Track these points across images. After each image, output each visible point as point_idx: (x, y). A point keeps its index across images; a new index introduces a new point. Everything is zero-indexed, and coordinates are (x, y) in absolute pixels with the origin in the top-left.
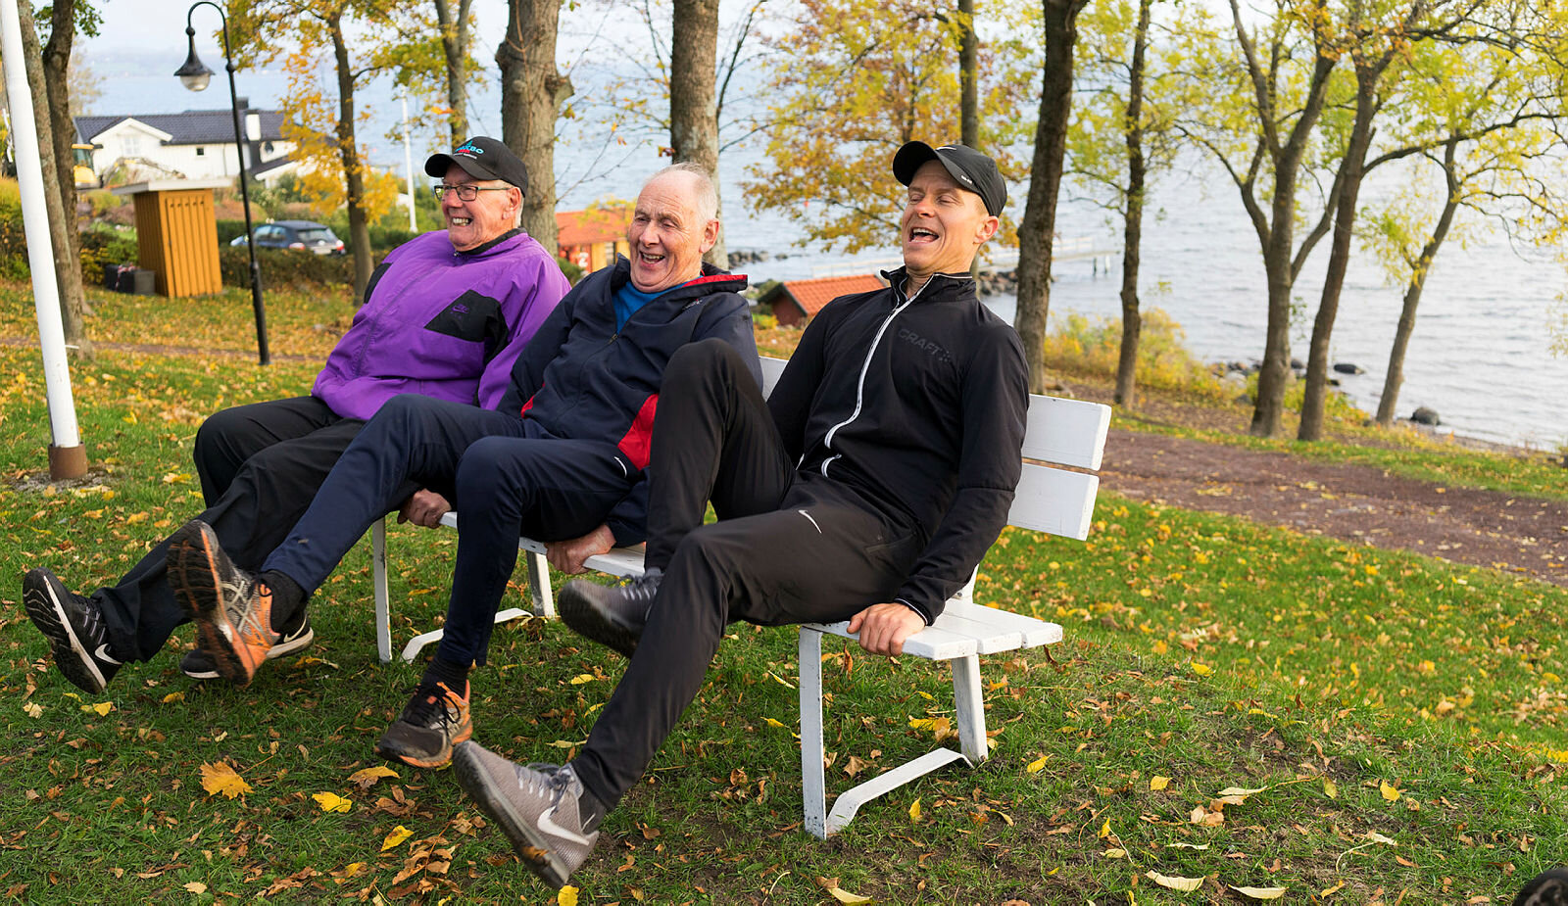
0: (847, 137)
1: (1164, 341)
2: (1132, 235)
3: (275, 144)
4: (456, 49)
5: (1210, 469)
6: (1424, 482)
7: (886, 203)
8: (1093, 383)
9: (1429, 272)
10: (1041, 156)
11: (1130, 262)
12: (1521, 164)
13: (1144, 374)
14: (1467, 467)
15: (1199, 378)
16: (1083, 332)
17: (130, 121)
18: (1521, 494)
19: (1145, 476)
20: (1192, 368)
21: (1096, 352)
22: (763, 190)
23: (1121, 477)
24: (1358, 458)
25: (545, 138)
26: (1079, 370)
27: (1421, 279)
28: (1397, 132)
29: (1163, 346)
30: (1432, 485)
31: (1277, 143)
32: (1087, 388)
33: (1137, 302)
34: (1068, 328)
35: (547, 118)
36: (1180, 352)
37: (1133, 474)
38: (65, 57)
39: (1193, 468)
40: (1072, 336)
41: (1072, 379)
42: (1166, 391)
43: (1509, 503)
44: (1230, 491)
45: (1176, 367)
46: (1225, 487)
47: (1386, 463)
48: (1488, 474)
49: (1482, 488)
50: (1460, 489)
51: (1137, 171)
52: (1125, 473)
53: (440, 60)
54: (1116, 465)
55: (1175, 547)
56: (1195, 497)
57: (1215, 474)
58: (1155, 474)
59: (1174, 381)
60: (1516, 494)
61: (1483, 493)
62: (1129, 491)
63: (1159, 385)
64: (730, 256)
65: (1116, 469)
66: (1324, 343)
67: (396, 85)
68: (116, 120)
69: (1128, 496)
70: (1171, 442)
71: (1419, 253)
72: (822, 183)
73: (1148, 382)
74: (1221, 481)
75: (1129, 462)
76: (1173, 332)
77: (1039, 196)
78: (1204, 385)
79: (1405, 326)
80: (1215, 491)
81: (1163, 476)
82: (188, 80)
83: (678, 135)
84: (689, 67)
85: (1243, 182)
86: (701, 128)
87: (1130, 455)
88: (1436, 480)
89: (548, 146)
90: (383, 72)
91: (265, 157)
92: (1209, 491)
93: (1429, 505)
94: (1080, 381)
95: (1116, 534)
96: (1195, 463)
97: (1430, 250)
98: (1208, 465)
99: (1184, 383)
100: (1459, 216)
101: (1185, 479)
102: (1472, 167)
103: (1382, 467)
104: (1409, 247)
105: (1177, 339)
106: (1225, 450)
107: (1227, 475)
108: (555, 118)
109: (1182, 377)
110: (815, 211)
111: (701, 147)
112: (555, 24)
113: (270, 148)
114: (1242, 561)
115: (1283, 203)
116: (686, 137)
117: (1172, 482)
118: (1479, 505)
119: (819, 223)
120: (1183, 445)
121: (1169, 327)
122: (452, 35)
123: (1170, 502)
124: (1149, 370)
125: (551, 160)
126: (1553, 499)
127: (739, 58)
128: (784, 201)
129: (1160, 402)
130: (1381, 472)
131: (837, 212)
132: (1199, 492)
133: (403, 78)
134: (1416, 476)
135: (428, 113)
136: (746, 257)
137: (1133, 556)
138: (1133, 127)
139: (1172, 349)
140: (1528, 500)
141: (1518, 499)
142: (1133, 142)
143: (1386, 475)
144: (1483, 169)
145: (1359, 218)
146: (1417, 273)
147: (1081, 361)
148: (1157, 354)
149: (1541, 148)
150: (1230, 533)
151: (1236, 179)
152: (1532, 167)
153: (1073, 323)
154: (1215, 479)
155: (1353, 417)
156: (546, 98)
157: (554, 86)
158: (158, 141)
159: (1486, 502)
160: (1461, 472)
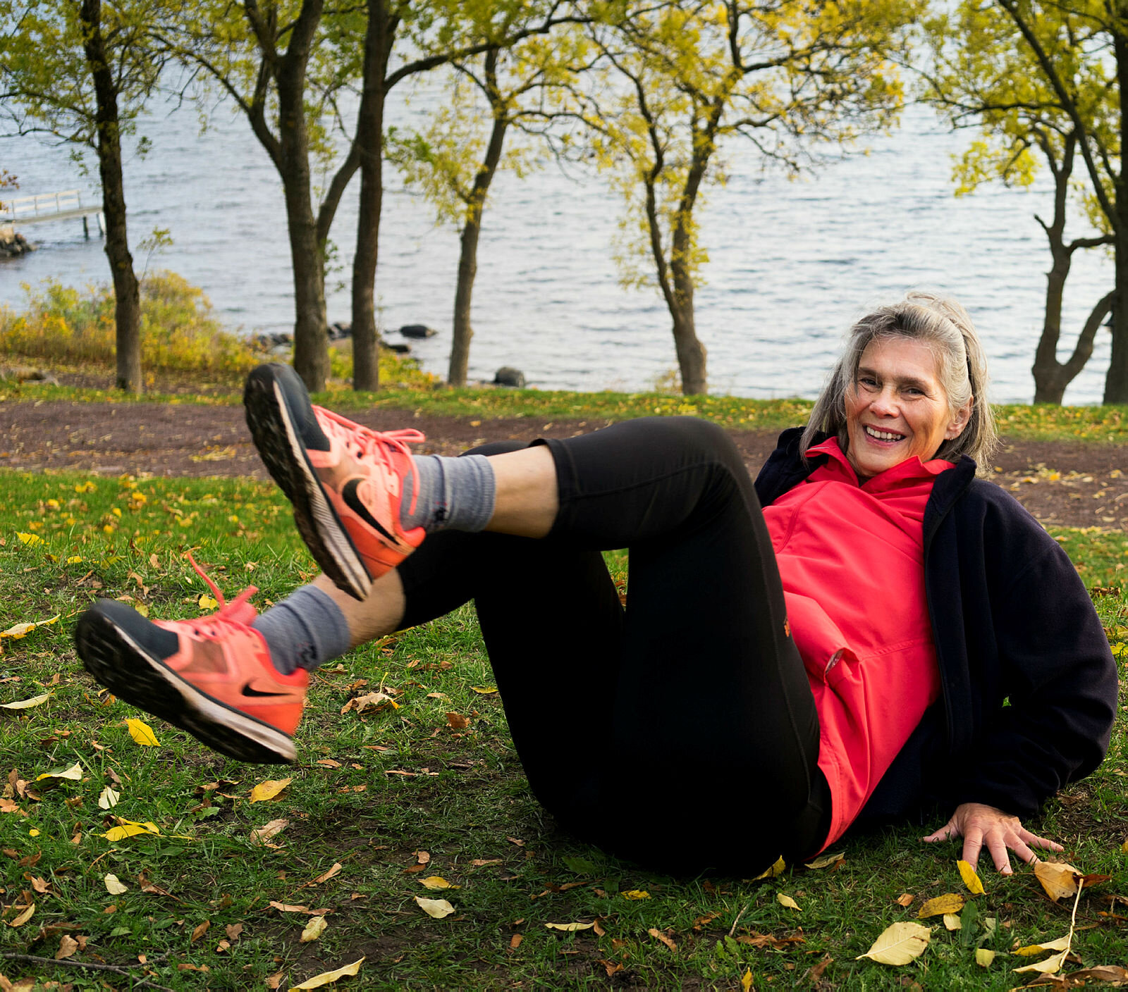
1: (182, 311)
5: (210, 433)
6: (458, 417)
8: (92, 371)
9: (485, 206)
12: (569, 79)
13: (158, 353)
14: (505, 398)
15: (230, 353)
16: (72, 308)
18: (559, 417)
19: (129, 451)
20: (222, 341)
21: (92, 333)
23: (97, 455)
24: (386, 401)
26: (70, 355)
27: (477, 215)
28: (419, 37)
29: (180, 318)
30: (467, 419)
32: (82, 376)
33: (129, 258)
34: (51, 305)
36: (203, 325)
37: (114, 450)
39: (189, 435)
40: (56, 313)
41: (62, 368)
42: (188, 371)
43: (546, 427)
44: (233, 453)
45: (199, 341)
46: (227, 449)
47: (418, 403)
48: (528, 402)
49: (519, 415)
50: (496, 420)
51: (106, 93)
52: (103, 450)
54: (91, 442)
55: (151, 515)
56: (191, 464)
57: (218, 437)
58: (141, 446)
59: (198, 358)
60: (553, 417)
61: (520, 421)
62: (106, 469)
63: (180, 365)
65: (91, 447)
66: (367, 292)
69: (104, 473)
70: (164, 409)
71: (470, 185)
73: (165, 363)
74: (223, 444)
75: (108, 438)
76: (193, 300)
78: (238, 359)
79: (466, 270)
80: (215, 456)
81: (152, 447)
85: (249, 104)
87: (110, 429)
88: (471, 413)
92: (208, 457)
93: (462, 440)
94: (72, 369)
95: (75, 510)
96: (191, 428)
97: (483, 180)
98: (208, 428)
99: (211, 361)
100: (511, 142)
101: (179, 447)
102: (518, 83)
103: (412, 407)
104: (460, 177)
105: (200, 308)
106: (231, 410)
107: (232, 437)
109: (208, 353)
114: (234, 519)
115: (291, 124)
117: (163, 453)
118: (515, 433)
120: (178, 411)
121: (187, 295)
123: (159, 473)
124: (165, 349)
126: (591, 418)
129: (183, 385)
130: (412, 413)
132: (196, 459)
134: (450, 412)
137: (92, 528)
138: (91, 35)
139: (193, 321)
140: (566, 422)
141: (556, 422)
142: (96, 52)
143: (417, 415)
144: (528, 86)
145: (389, 143)
146: (472, 207)
147: (70, 344)
148: (174, 328)
149: (587, 60)
150: (224, 494)
151: (242, 102)
152: (583, 82)
153: (57, 296)
154: (218, 443)
155: (421, 382)
159: (523, 430)
160: (499, 403)
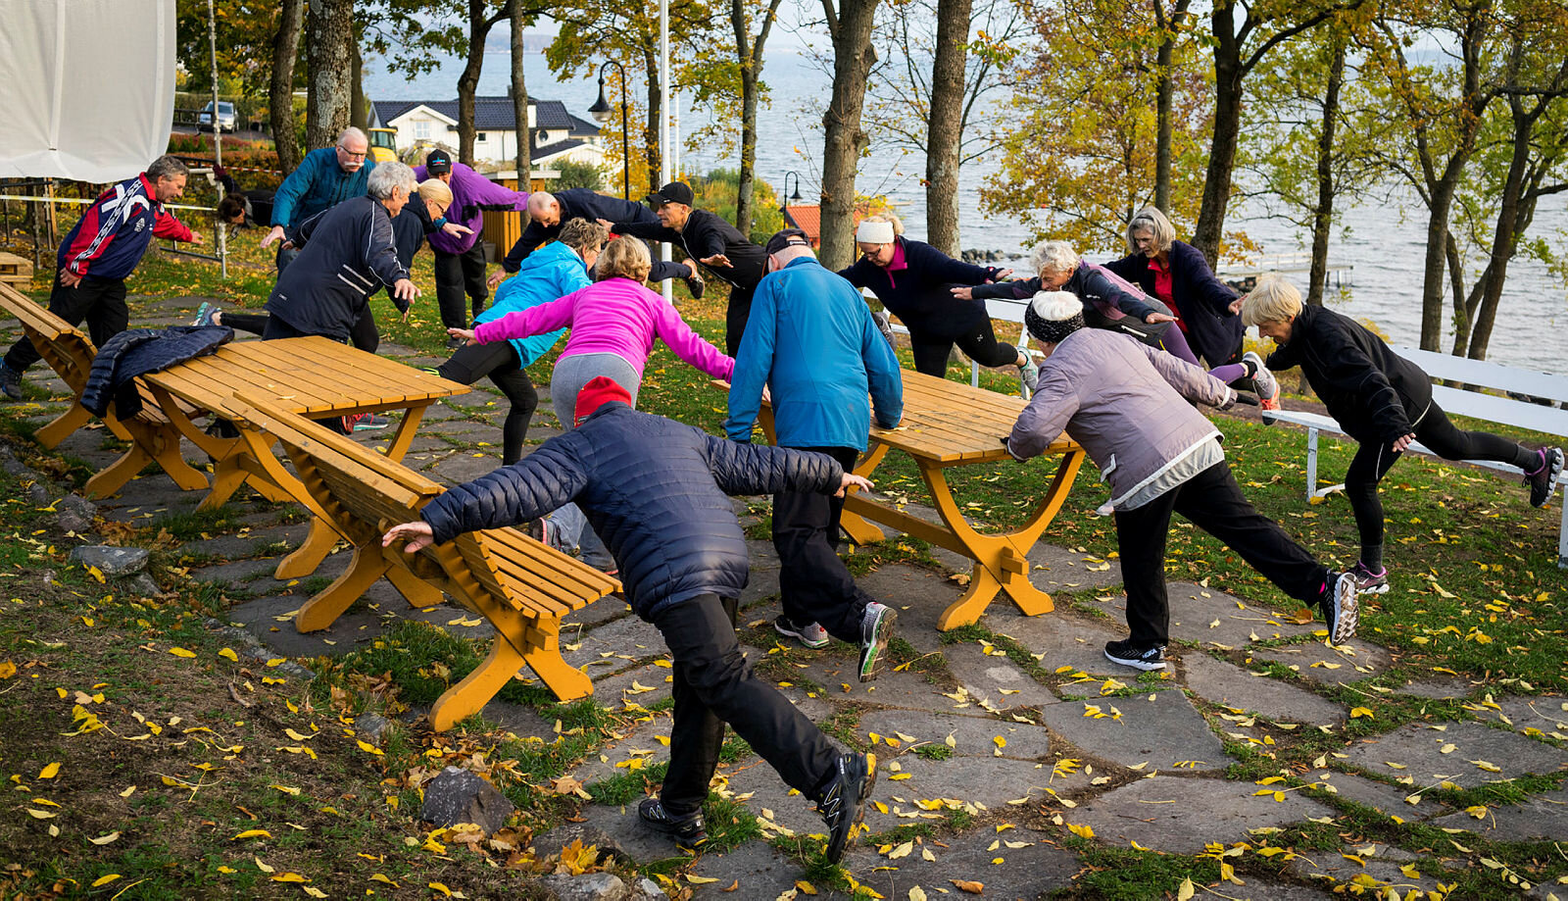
0: (1074, 153)
2: (1320, 249)
3: (550, 133)
4: (751, 76)
7: (1107, 212)
10: (1211, 185)
11: (1316, 274)
17: (422, 107)
22: (996, 194)
25: (850, 171)
31: (1434, 178)
35: (852, 159)
38: (475, 82)
51: (1326, 195)
53: (736, 81)
64: (963, 253)
67: (697, 100)
68: (409, 106)
72: (1050, 191)
77: (1209, 216)
82: (597, 114)
83: (932, 166)
84: (942, 122)
86: (948, 162)
89: (852, 176)
90: (686, 89)
91: (540, 144)
108: (857, 159)
110: (1041, 215)
111: (947, 176)
112: (862, 102)
113: (544, 136)
116: (937, 168)
119: (1045, 228)
122: (749, 65)
125: (853, 185)
127: (982, 86)
128: (1017, 207)
131: (1061, 218)
133: (703, 96)
135: (721, 124)
136: (981, 256)
138: (1324, 157)
142: (1324, 168)
156: (853, 147)
157: (859, 139)
158: (445, 126)
